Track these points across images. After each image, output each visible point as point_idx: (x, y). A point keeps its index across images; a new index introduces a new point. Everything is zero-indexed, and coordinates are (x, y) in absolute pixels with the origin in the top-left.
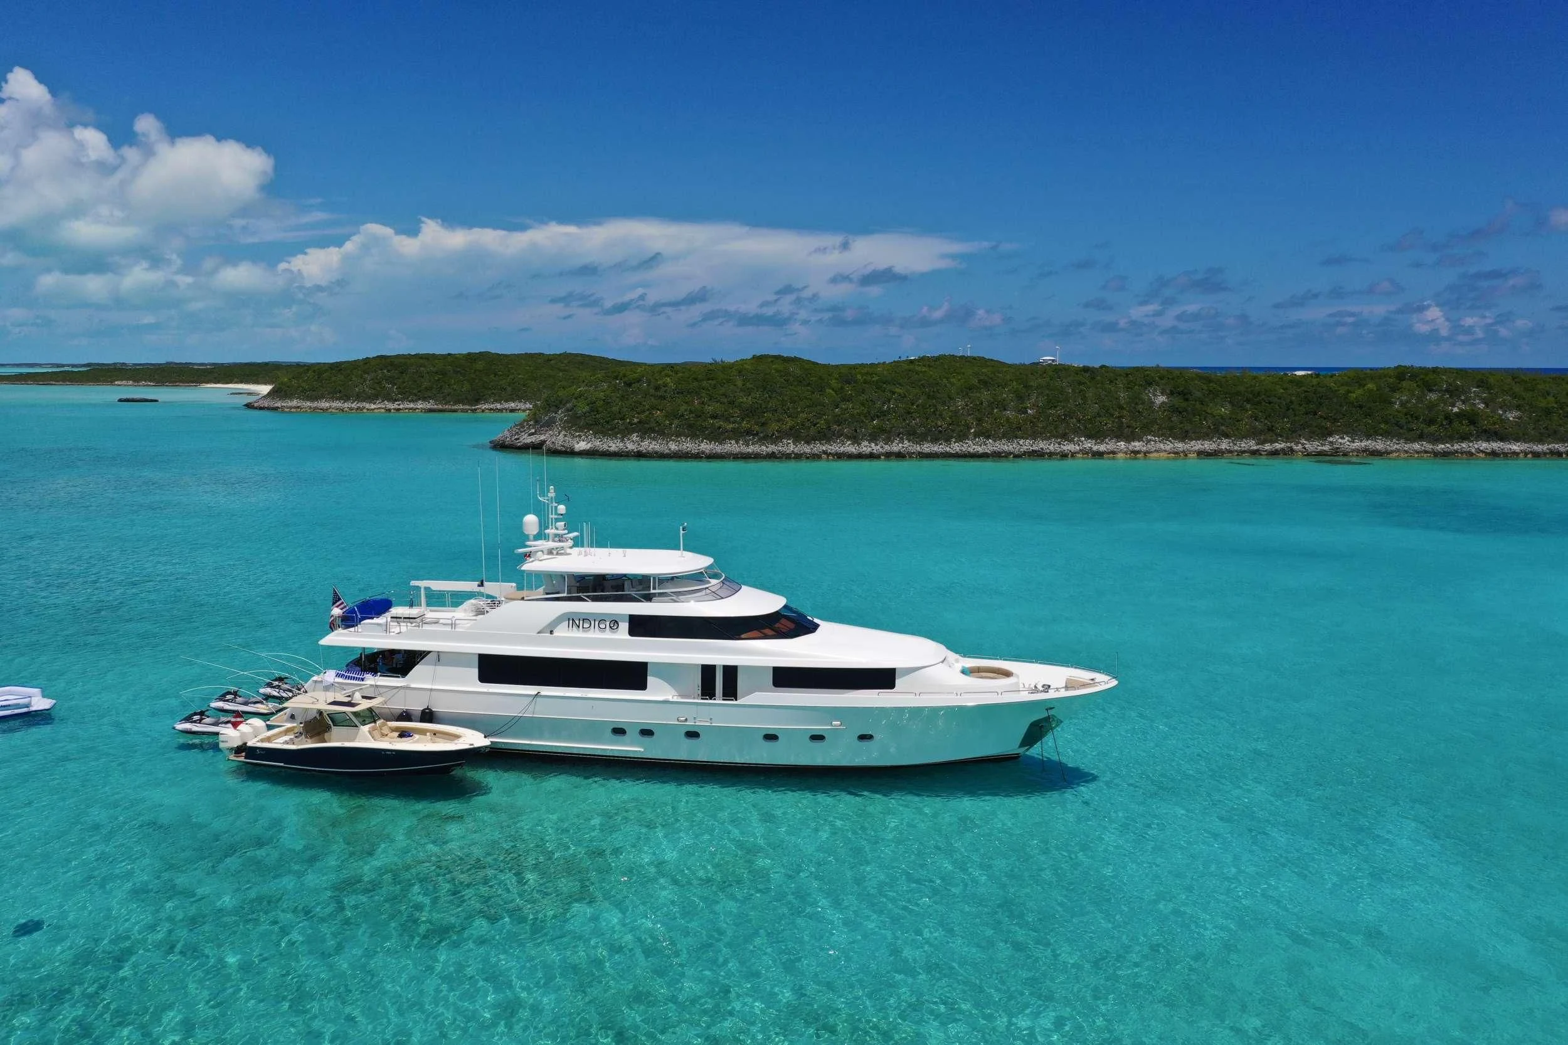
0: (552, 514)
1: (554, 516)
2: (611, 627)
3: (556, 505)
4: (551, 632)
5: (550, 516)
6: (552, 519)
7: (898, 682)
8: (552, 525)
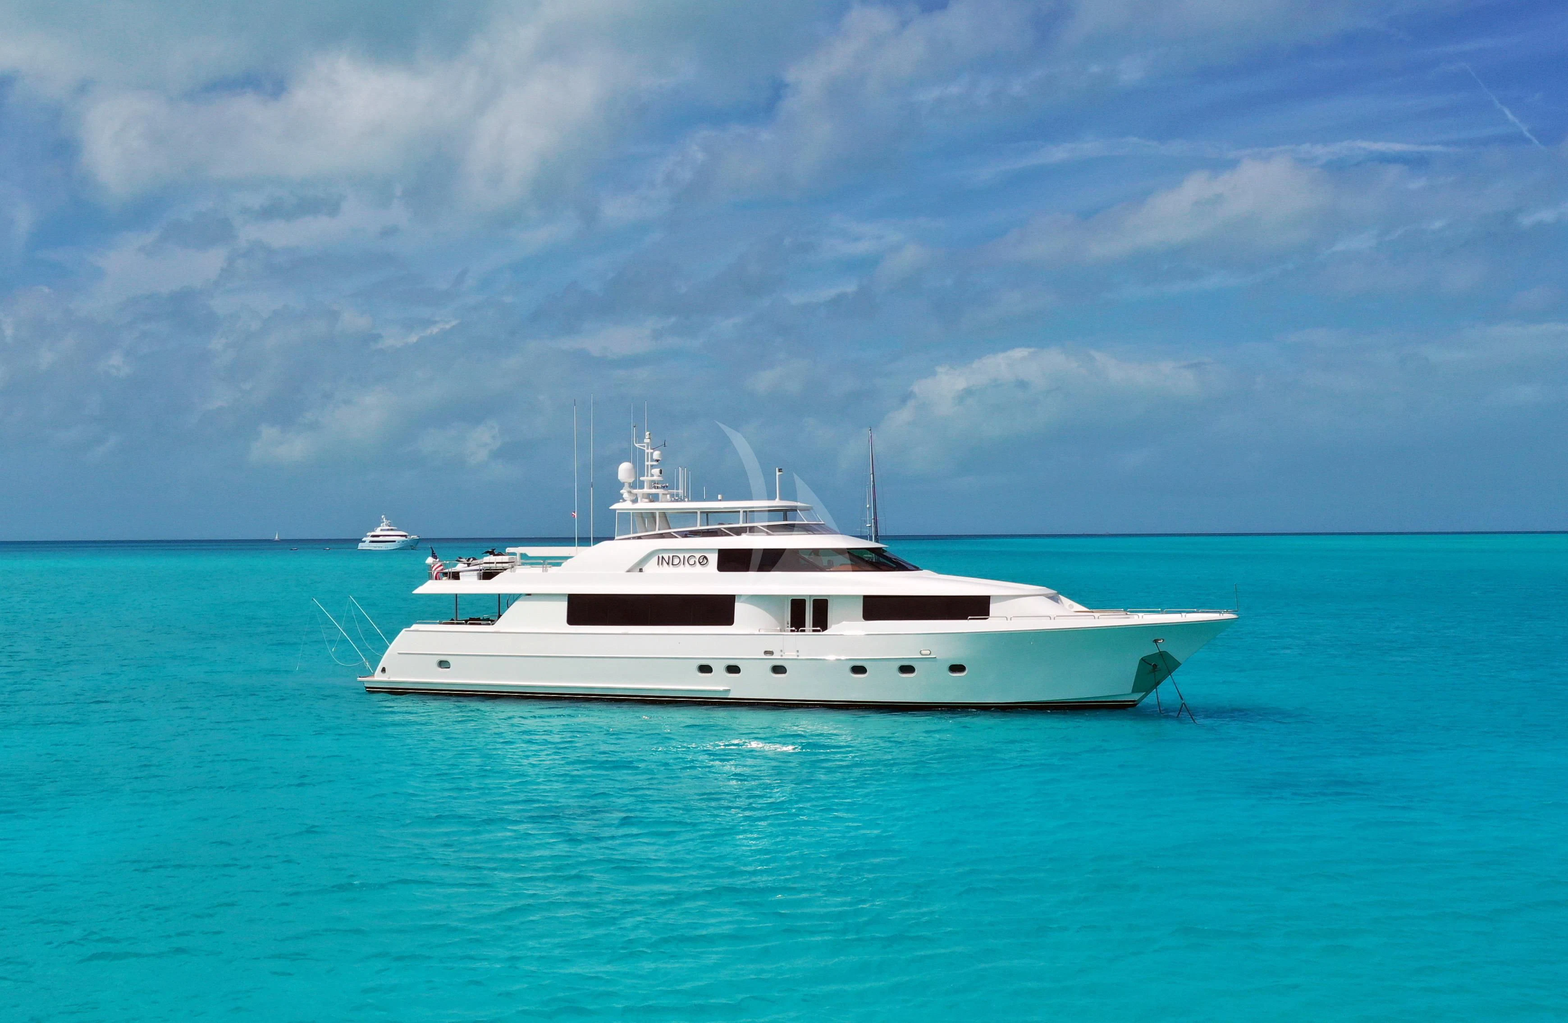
0: (648, 461)
1: (650, 463)
2: (700, 563)
3: (652, 451)
4: (641, 570)
5: (646, 463)
6: (648, 465)
7: (992, 607)
8: (648, 472)
